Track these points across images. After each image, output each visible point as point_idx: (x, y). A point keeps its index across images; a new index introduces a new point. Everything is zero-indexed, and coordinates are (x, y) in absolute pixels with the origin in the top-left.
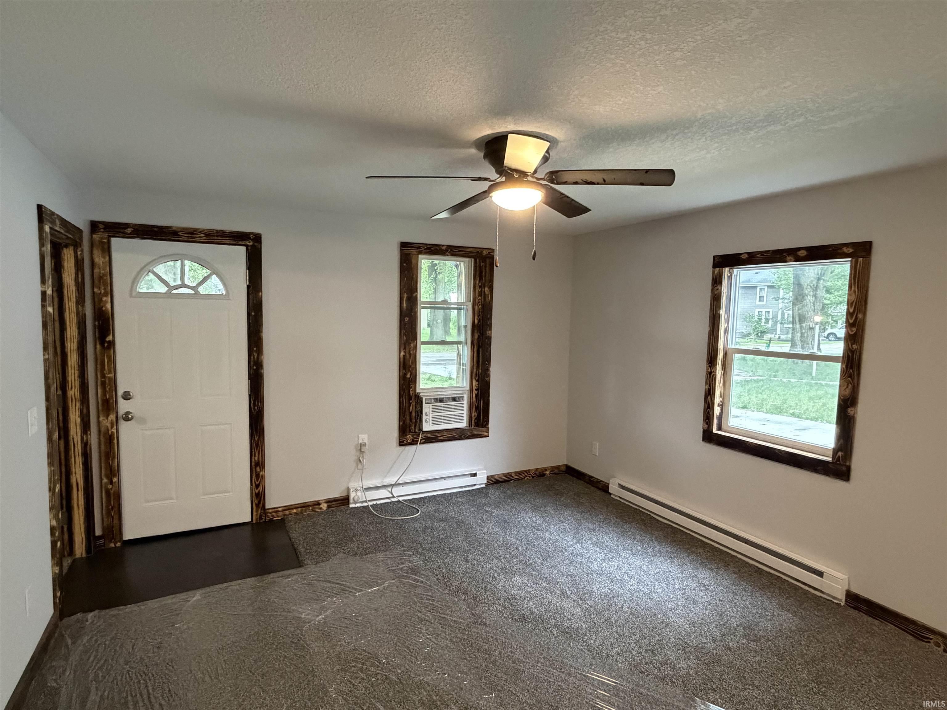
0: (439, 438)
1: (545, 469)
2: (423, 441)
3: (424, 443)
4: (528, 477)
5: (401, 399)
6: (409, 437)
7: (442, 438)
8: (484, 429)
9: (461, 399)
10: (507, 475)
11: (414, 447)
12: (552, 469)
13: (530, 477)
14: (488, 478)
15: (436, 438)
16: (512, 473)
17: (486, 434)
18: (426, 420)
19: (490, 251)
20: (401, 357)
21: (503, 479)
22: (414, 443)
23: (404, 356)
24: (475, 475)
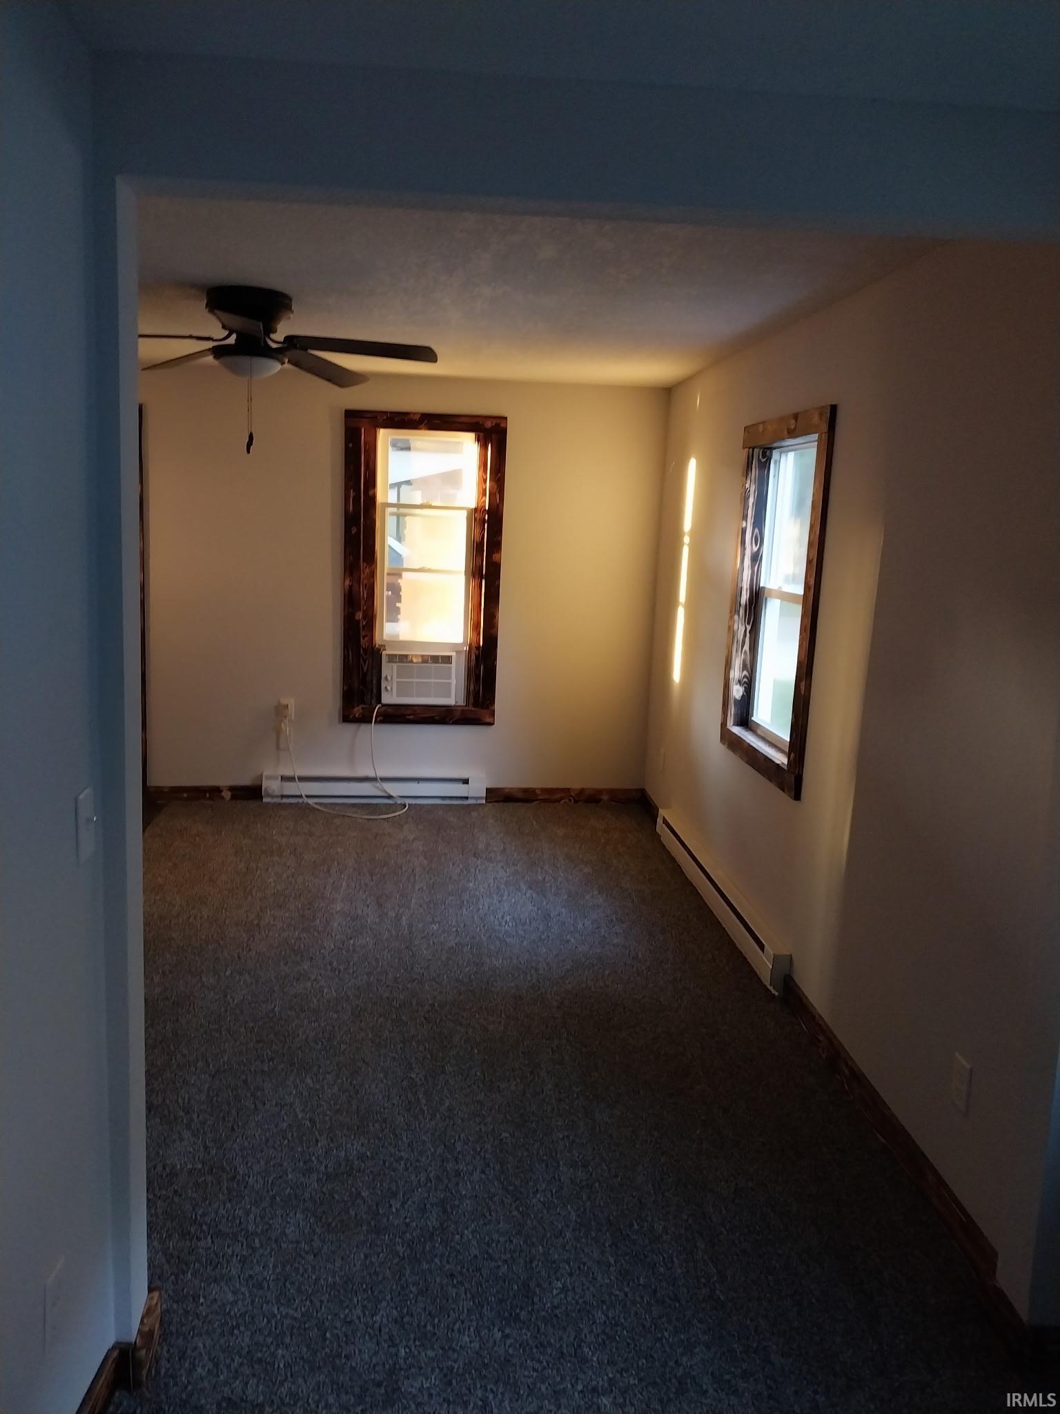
0: (408, 717)
1: (600, 792)
2: (381, 718)
3: (382, 722)
4: (567, 800)
5: (346, 652)
6: (358, 711)
7: (412, 717)
8: (484, 711)
9: (447, 659)
10: (525, 791)
11: (364, 727)
12: (611, 792)
13: (570, 800)
14: (489, 791)
15: (404, 716)
16: (538, 789)
17: (488, 720)
18: (386, 688)
19: (498, 421)
20: (346, 588)
21: (520, 795)
22: (365, 719)
23: (351, 587)
24: (466, 782)
